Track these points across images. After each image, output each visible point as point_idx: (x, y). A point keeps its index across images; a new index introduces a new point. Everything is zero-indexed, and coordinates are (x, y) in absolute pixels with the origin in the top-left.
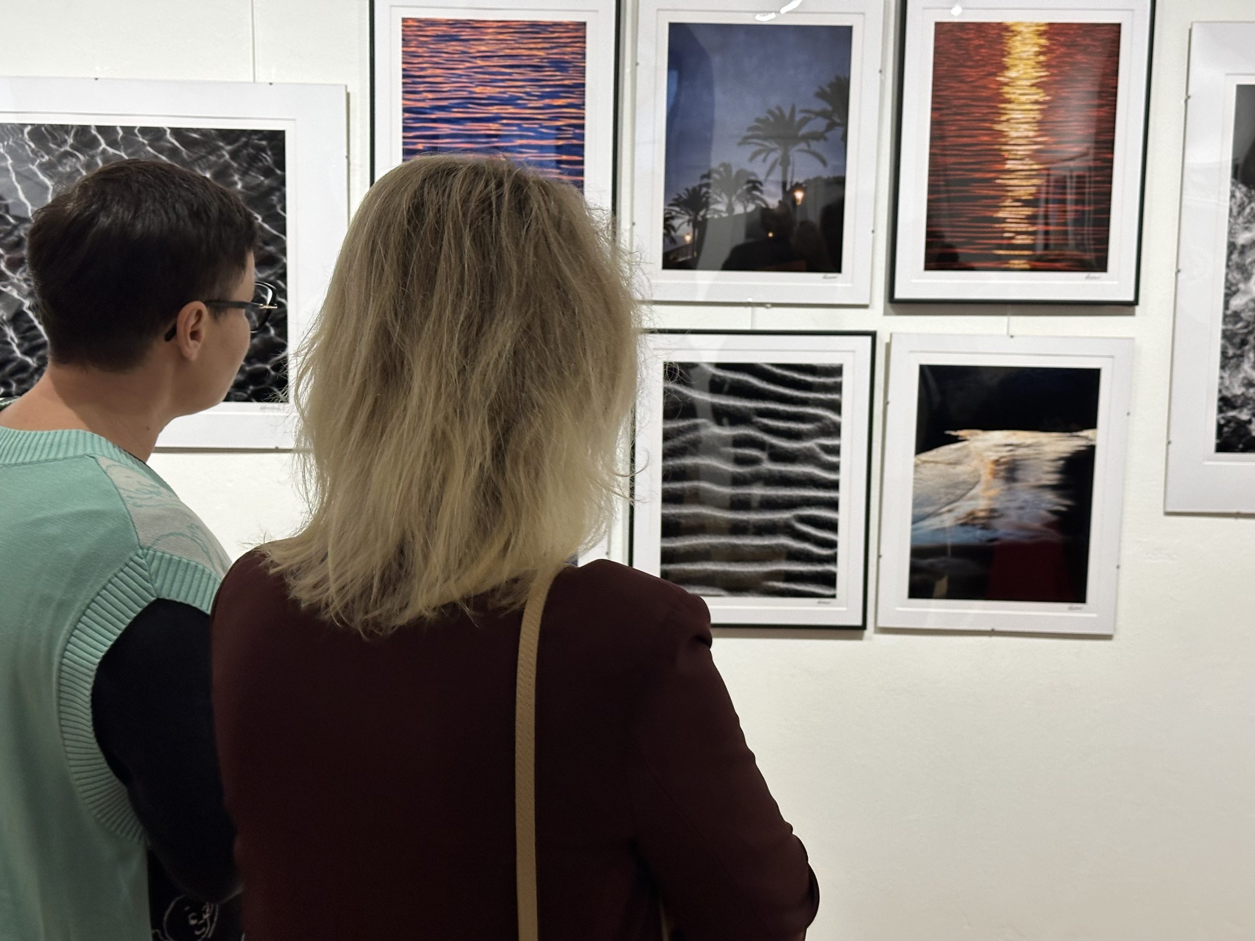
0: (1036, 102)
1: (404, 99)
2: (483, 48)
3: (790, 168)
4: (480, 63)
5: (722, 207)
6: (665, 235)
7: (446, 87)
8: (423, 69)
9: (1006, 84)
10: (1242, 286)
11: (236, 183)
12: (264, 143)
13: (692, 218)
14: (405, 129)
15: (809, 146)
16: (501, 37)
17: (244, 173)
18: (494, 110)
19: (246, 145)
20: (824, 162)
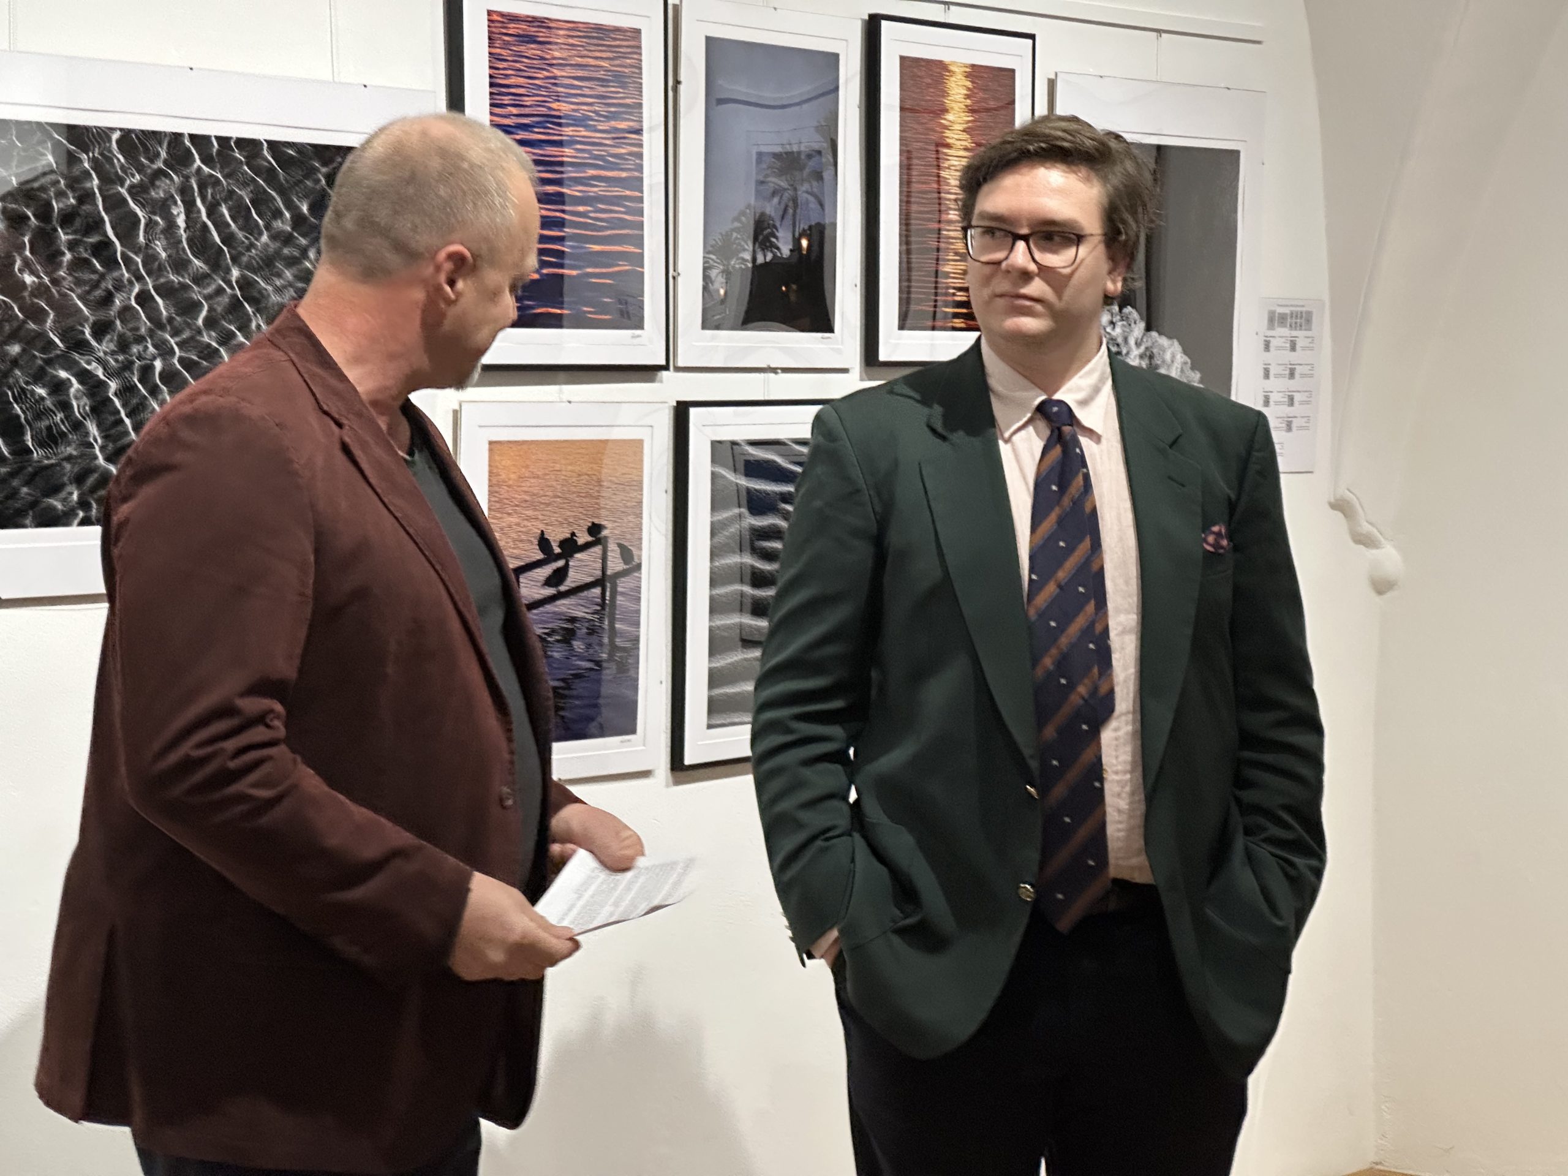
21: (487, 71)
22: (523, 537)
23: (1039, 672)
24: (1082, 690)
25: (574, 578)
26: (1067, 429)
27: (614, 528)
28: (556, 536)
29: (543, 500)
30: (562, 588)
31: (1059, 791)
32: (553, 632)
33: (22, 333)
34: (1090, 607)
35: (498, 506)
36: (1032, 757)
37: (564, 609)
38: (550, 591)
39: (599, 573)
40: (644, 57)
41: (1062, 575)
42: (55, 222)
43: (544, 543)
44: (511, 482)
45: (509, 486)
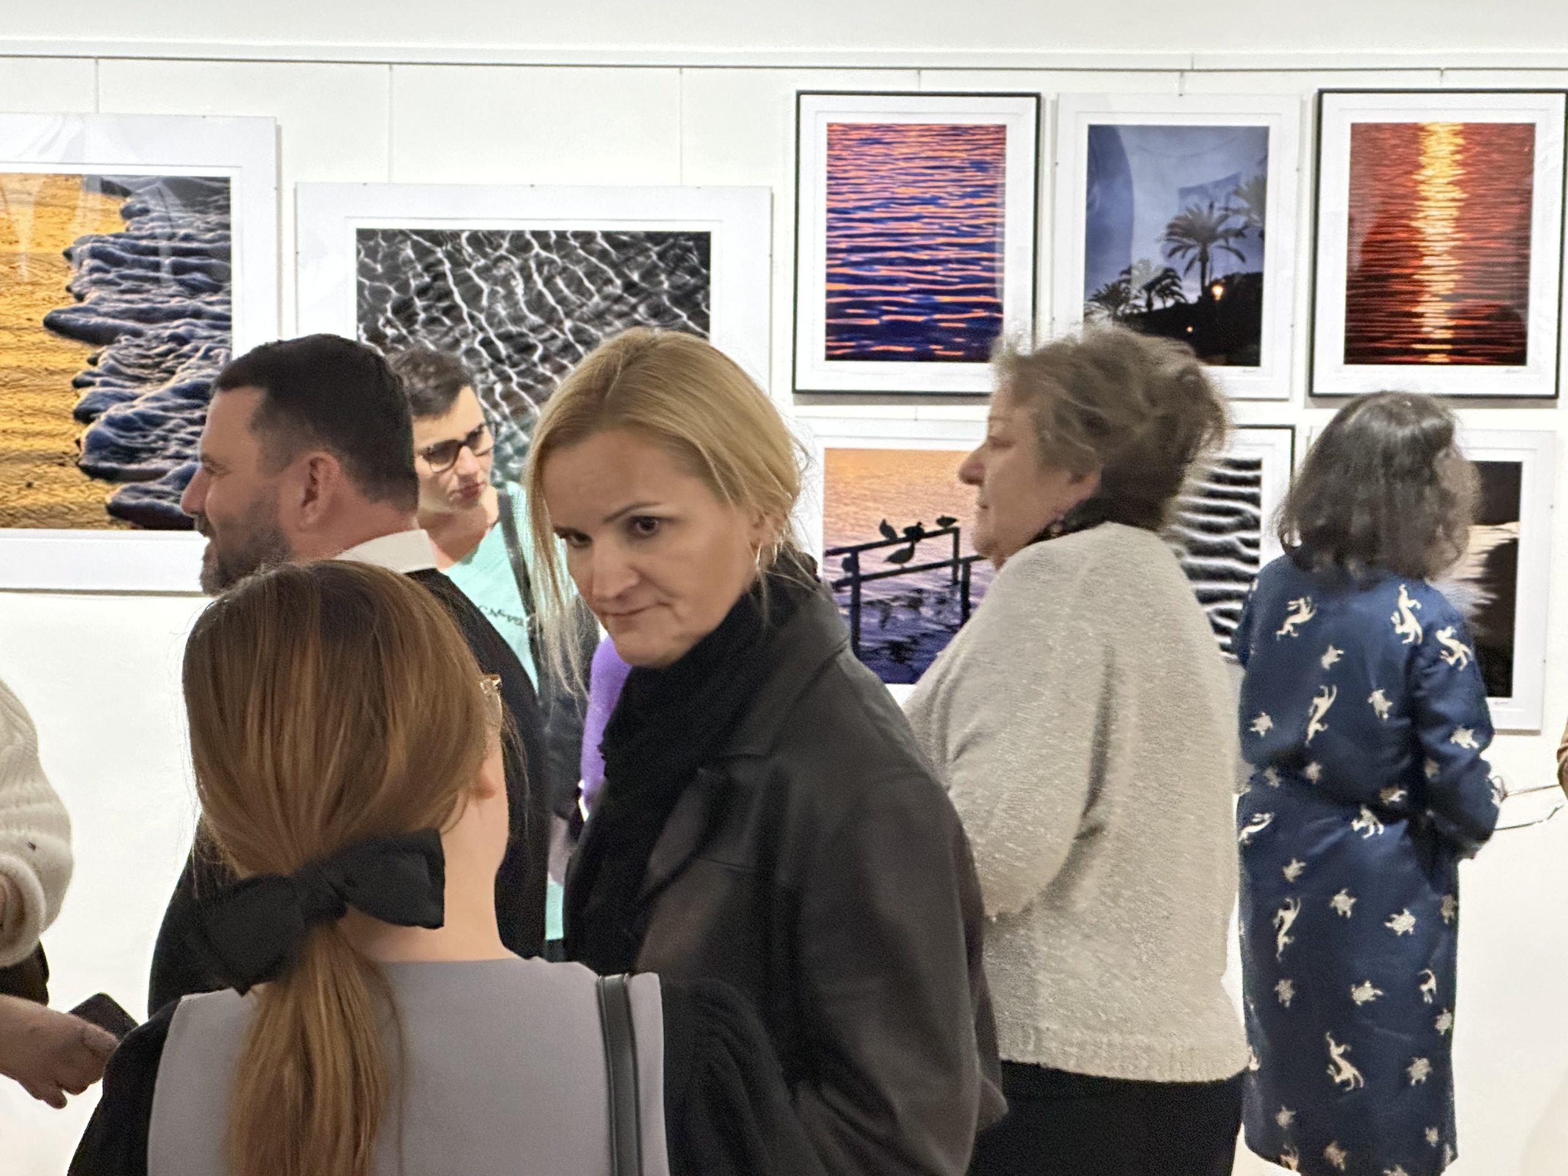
3: (1208, 265)
13: (1112, 312)
15: (1227, 241)
20: (1242, 258)
21: (825, 168)
40: (1008, 146)
43: (885, 529)
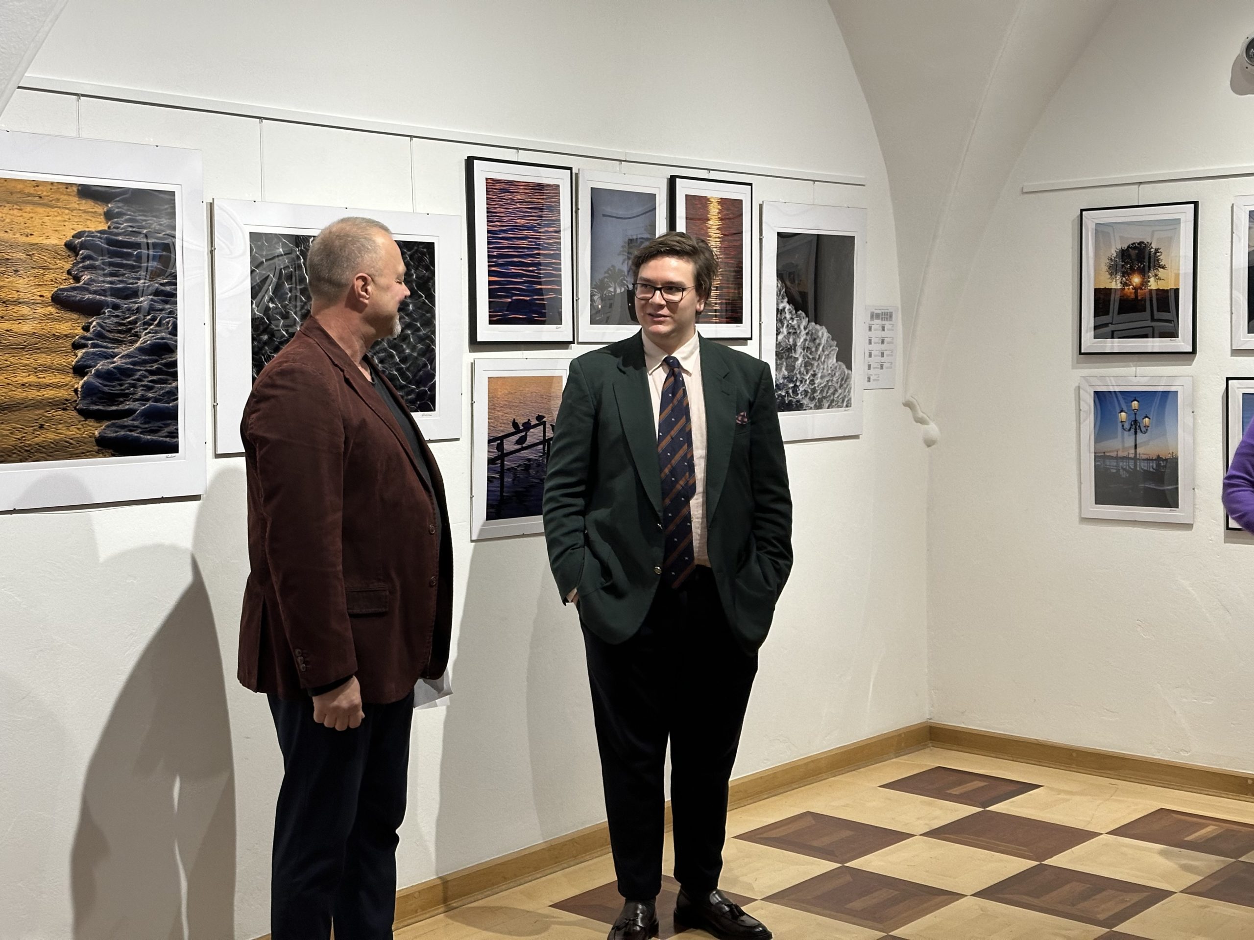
0: (719, 238)
1: (488, 225)
2: (519, 197)
4: (519, 206)
5: (612, 289)
6: (591, 305)
7: (505, 219)
8: (495, 208)
9: (709, 228)
10: (781, 330)
11: (413, 275)
12: (425, 250)
14: (489, 243)
16: (526, 191)
17: (416, 269)
18: (525, 233)
19: (417, 251)
21: (486, 206)
22: (505, 422)
23: (663, 475)
24: (682, 483)
25: (530, 440)
26: (676, 370)
27: (548, 417)
28: (521, 421)
29: (514, 404)
30: (524, 445)
31: (672, 527)
32: (520, 465)
33: (268, 330)
34: (685, 447)
35: (493, 407)
36: (660, 511)
37: (525, 455)
38: (519, 447)
39: (542, 438)
40: (561, 198)
41: (673, 433)
42: (283, 279)
43: (515, 424)
44: (498, 396)
45: (498, 398)
